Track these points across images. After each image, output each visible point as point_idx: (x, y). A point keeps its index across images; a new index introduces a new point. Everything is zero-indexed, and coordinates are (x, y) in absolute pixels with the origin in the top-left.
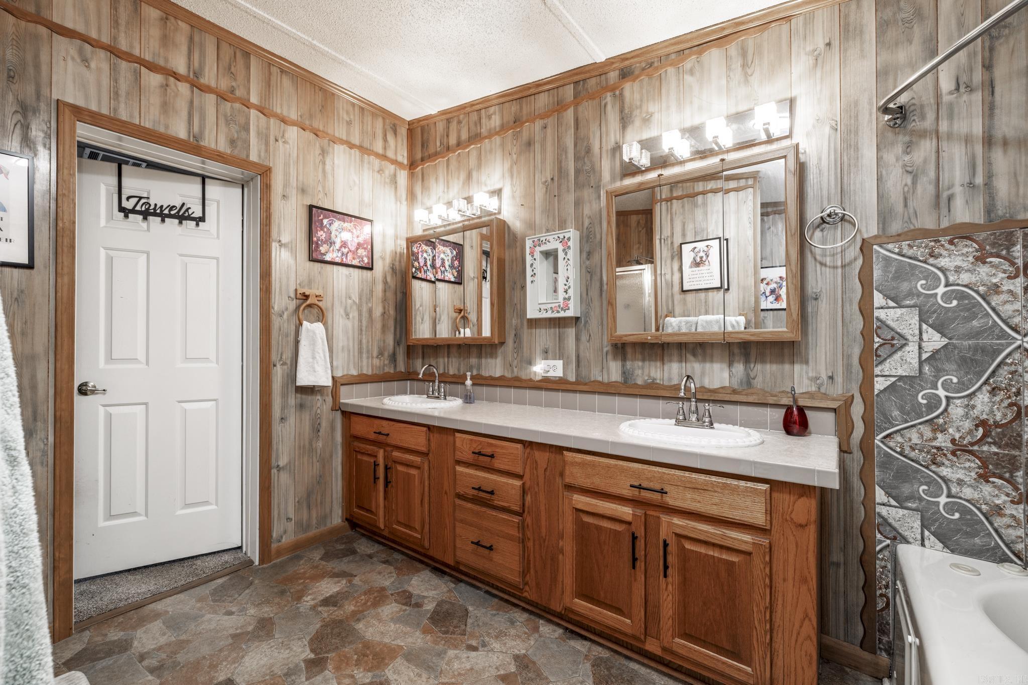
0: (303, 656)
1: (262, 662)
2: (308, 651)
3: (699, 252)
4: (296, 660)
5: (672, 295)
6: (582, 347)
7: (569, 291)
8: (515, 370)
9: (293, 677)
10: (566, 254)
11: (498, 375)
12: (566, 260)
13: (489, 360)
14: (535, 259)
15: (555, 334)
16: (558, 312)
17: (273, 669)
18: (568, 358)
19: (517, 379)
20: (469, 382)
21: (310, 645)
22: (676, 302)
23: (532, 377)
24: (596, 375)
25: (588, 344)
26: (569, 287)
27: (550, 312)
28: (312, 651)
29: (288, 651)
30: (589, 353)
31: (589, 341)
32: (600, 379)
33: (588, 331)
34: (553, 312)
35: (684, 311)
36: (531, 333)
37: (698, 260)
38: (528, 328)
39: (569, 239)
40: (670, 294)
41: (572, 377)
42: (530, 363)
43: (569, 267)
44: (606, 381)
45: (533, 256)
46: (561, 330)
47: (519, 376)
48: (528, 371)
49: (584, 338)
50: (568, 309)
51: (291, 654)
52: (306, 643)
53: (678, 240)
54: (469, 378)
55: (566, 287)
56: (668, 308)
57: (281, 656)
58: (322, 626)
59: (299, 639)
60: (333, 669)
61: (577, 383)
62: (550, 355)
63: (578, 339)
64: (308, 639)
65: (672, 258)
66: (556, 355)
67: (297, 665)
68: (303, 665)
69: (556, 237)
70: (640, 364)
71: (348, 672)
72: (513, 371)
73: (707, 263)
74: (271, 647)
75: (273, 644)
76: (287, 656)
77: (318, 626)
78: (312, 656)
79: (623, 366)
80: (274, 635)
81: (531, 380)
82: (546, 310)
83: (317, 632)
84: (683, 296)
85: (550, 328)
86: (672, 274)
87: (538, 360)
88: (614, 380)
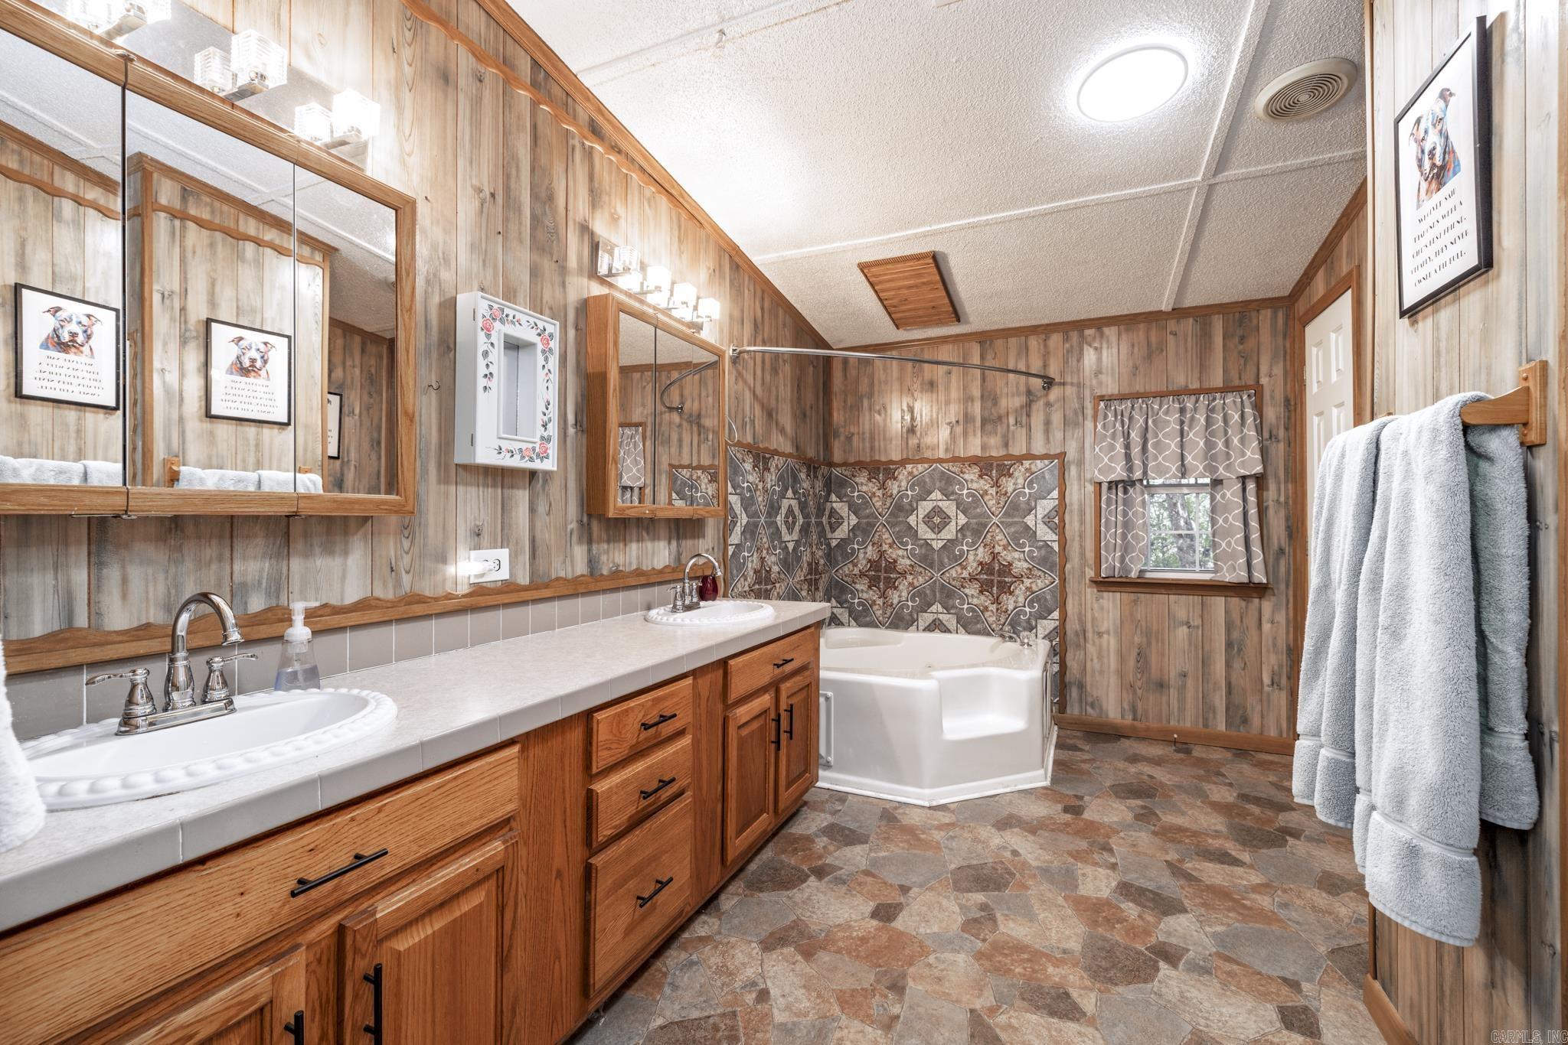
0: (1173, 973)
1: (1231, 1010)
2: (1161, 974)
3: (249, 348)
4: (1184, 976)
5: (181, 419)
6: (539, 525)
7: (550, 426)
8: (406, 579)
9: (1201, 963)
10: (546, 359)
11: (352, 596)
12: (546, 370)
13: (320, 562)
14: (492, 344)
15: (495, 498)
16: (531, 460)
17: (1220, 991)
18: (517, 543)
19: (419, 599)
20: (300, 631)
21: (1155, 977)
22: (190, 436)
23: (449, 588)
24: (560, 569)
25: (547, 519)
26: (550, 420)
27: (517, 457)
28: (1157, 970)
29: (1188, 994)
30: (548, 536)
31: (548, 514)
32: (562, 574)
33: (548, 495)
34: (523, 457)
35: (210, 457)
36: (447, 495)
37: (247, 363)
38: (439, 482)
39: (551, 336)
40: (175, 416)
41: (524, 577)
42: (443, 559)
43: (550, 385)
44: (570, 576)
45: (488, 336)
46: (506, 491)
47: (417, 590)
48: (439, 577)
49: (542, 508)
50: (547, 458)
51: (1186, 988)
52: (1156, 983)
53: (198, 311)
54: (299, 619)
55: (546, 418)
56: (169, 447)
57: (1200, 996)
58: (1116, 984)
59: (1161, 996)
60: (1151, 936)
61: (533, 586)
62: (485, 539)
63: (532, 510)
64: (1149, 986)
65: (184, 342)
66: (495, 541)
67: (1188, 970)
68: (1181, 966)
69: (532, 320)
70: (605, 546)
71: (1140, 922)
72: (398, 583)
73: (263, 373)
74: (1207, 1019)
75: (1203, 1022)
76: (1192, 990)
77: (1120, 989)
78: (1162, 964)
79: (589, 551)
80: (1192, 1033)
81: (449, 596)
82: (512, 453)
83: (1130, 983)
84: (207, 425)
85: (486, 485)
86: (182, 375)
87: (462, 552)
88: (579, 573)
